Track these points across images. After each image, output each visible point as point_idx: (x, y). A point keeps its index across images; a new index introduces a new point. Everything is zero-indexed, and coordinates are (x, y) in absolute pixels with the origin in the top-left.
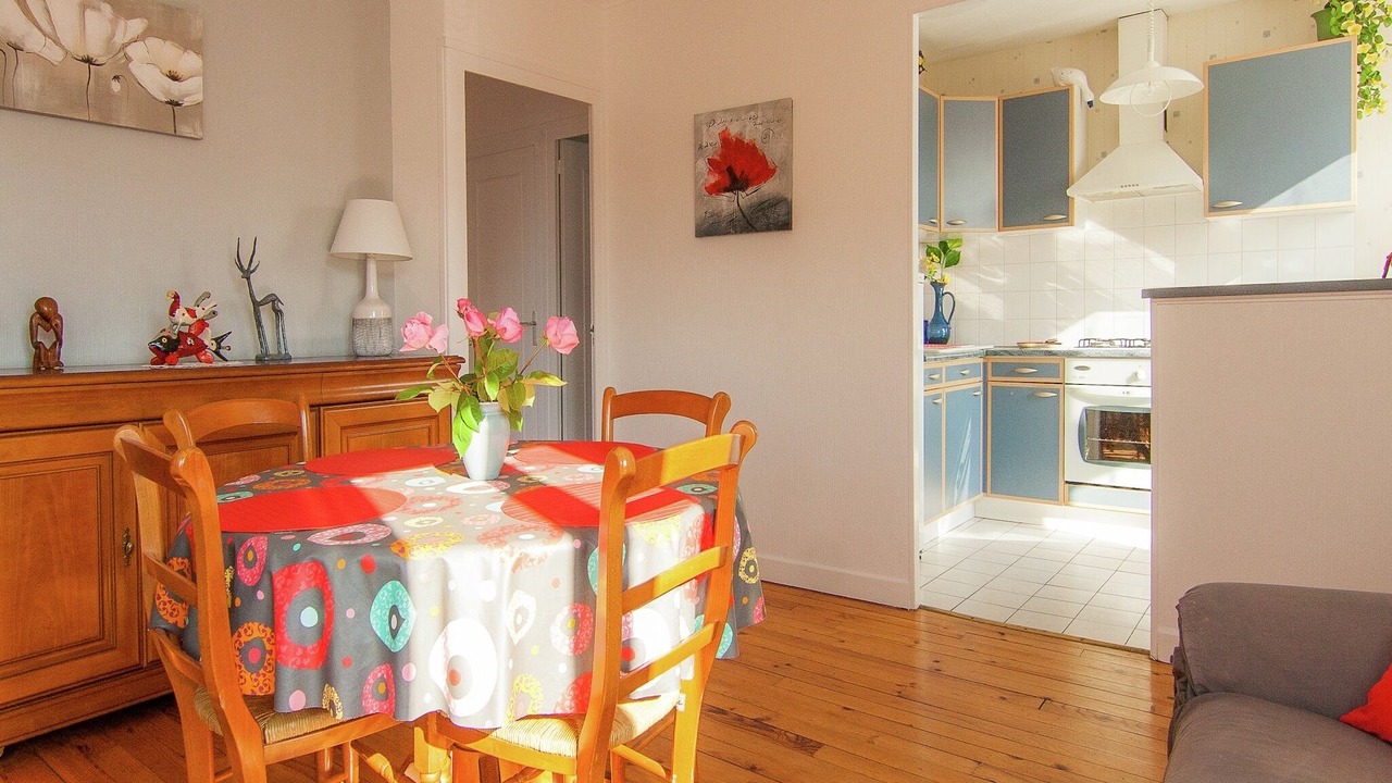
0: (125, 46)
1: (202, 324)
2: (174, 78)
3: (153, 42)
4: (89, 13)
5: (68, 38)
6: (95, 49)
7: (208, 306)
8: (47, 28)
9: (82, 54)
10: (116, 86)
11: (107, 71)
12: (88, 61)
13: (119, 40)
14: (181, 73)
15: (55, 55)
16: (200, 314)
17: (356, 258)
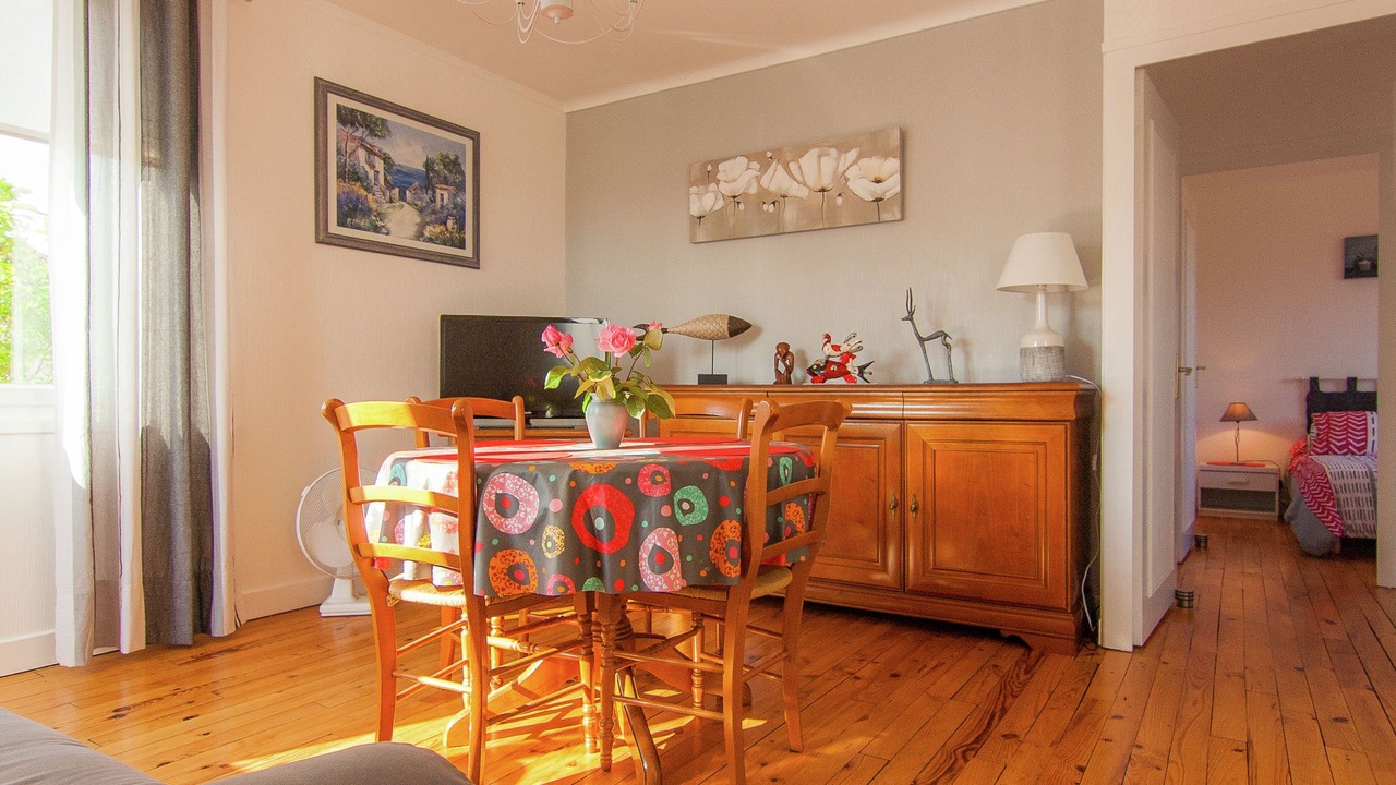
0: (845, 171)
1: (849, 355)
2: (878, 181)
3: (864, 162)
4: (823, 159)
5: (811, 181)
6: (826, 182)
7: (853, 342)
8: (799, 178)
9: (819, 187)
10: (839, 201)
11: (834, 193)
12: (823, 190)
13: (841, 169)
14: (882, 176)
15: (803, 193)
16: (844, 348)
17: (1057, 290)
